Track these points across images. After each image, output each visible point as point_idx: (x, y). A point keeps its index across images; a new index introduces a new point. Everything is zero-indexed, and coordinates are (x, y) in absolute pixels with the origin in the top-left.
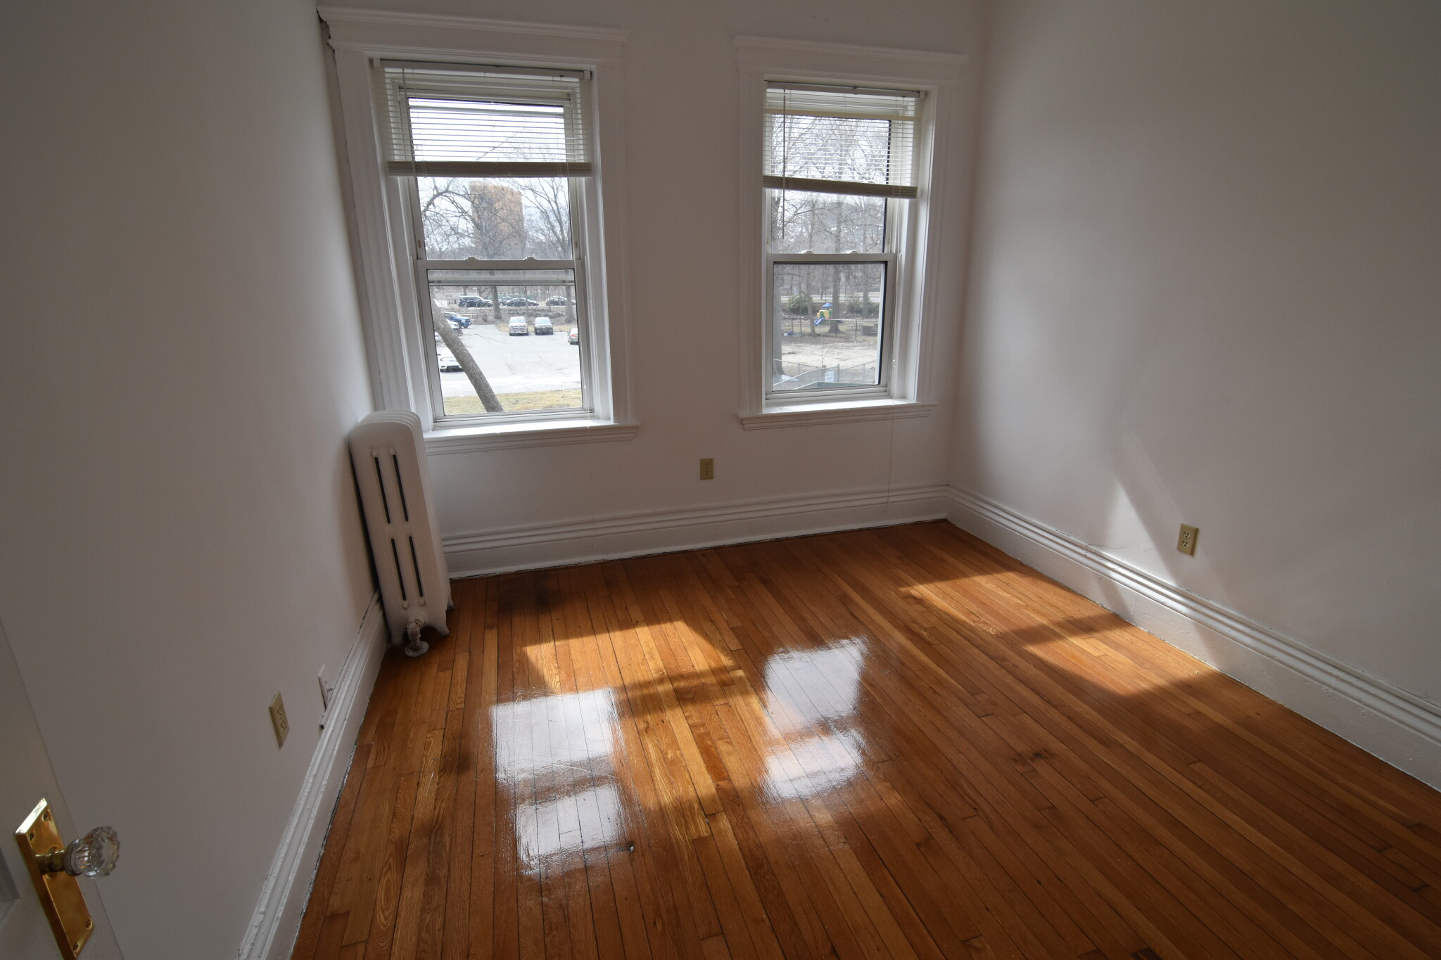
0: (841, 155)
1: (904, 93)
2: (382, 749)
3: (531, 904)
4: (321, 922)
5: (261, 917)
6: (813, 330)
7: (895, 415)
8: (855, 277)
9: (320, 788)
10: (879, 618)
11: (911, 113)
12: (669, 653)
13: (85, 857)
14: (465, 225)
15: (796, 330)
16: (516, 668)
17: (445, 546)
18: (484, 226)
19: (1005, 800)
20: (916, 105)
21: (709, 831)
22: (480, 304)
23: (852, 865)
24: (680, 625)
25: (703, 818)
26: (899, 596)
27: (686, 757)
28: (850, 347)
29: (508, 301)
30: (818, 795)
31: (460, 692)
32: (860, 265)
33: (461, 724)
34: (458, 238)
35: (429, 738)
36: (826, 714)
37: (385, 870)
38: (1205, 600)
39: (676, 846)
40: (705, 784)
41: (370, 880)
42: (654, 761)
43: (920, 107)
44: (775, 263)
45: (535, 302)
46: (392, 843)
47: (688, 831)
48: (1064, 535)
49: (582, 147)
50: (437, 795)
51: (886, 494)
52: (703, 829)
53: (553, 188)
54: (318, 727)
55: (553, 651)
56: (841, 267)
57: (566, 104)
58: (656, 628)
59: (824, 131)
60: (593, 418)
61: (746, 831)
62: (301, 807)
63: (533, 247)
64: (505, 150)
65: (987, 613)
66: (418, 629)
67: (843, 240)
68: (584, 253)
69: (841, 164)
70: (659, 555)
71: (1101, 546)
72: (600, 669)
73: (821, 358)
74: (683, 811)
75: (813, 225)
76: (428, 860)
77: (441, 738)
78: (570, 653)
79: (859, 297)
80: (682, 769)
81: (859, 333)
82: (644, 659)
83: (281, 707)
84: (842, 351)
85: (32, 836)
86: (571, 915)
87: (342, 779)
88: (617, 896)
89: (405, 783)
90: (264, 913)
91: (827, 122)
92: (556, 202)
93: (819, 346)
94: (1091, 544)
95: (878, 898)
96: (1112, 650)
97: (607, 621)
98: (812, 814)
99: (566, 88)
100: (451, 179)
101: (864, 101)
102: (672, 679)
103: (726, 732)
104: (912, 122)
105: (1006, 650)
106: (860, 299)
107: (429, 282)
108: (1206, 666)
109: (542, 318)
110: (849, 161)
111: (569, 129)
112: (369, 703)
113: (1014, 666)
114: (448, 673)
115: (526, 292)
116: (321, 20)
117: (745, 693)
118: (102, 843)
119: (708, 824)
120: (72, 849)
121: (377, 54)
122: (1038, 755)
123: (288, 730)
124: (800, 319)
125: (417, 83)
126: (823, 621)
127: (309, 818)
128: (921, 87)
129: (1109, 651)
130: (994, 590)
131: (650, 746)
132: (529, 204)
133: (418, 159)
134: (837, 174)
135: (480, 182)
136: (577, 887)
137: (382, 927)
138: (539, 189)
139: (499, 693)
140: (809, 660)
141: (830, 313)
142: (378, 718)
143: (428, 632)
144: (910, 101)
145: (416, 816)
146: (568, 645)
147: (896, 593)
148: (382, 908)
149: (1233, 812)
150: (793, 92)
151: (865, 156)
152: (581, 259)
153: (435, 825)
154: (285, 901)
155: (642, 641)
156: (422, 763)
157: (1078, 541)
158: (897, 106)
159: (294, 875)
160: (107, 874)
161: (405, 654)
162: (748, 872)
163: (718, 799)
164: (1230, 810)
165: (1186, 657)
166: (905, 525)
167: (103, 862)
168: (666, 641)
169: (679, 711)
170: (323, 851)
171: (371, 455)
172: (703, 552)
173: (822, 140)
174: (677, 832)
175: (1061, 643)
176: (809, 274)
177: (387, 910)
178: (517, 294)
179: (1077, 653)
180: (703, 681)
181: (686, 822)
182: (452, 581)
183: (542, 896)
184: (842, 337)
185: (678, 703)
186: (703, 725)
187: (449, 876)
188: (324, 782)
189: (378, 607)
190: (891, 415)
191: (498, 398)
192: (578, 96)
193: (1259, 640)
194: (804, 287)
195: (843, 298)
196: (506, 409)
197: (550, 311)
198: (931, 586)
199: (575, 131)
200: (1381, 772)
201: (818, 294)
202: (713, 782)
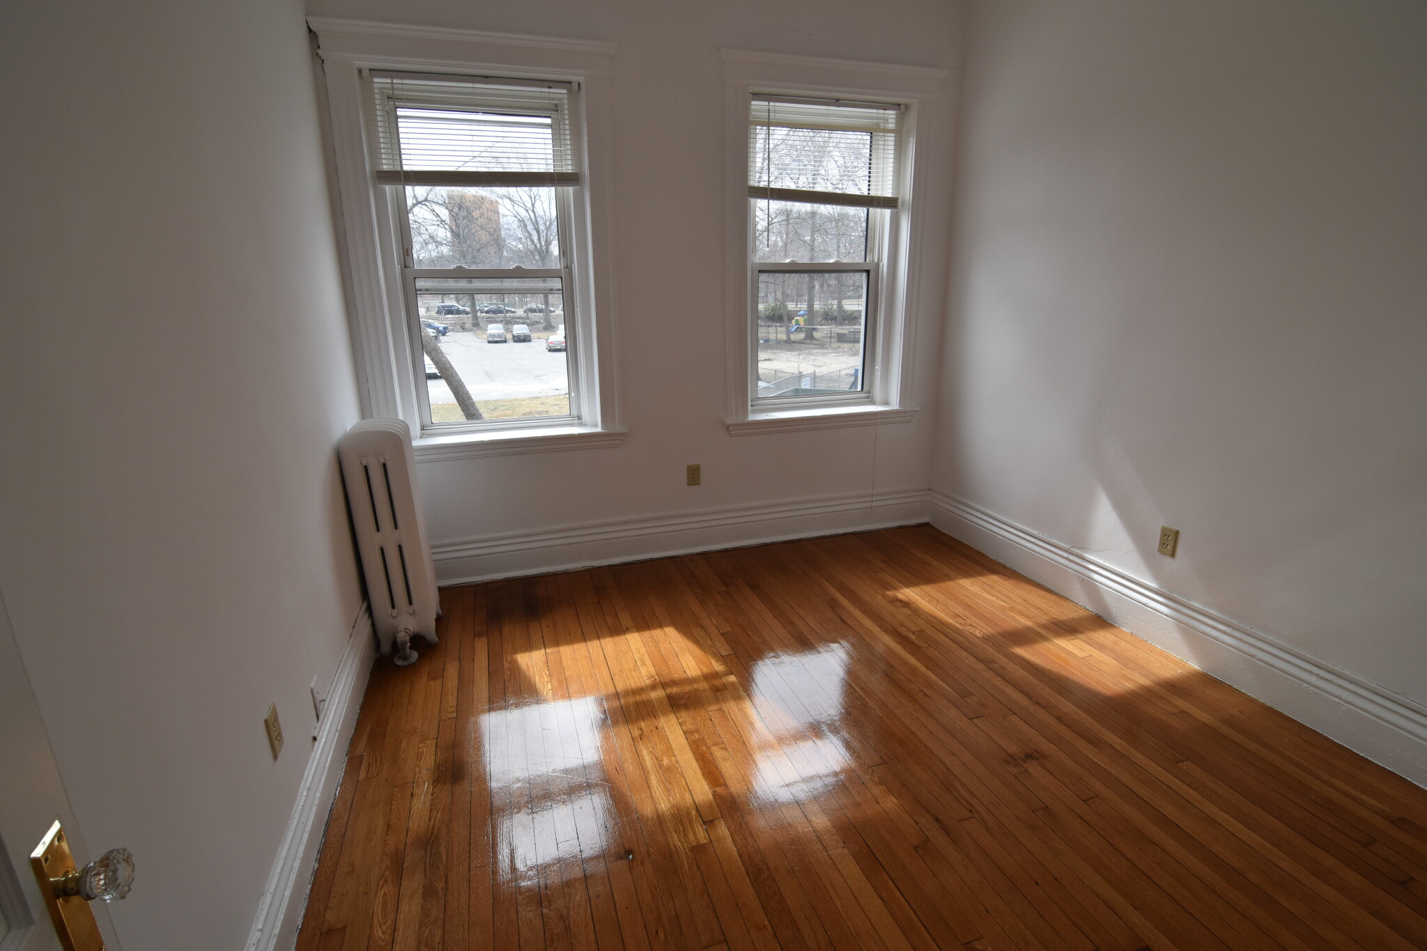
0: (814, 166)
1: (885, 106)
2: (374, 760)
3: (530, 915)
4: (318, 938)
5: (258, 934)
6: (789, 337)
7: (879, 421)
8: (829, 285)
9: (313, 800)
10: (868, 622)
11: (892, 126)
12: (660, 659)
13: (100, 880)
14: (443, 234)
15: (772, 337)
16: (507, 676)
17: (433, 553)
18: (461, 234)
19: (999, 802)
20: (897, 117)
21: (708, 838)
22: (458, 312)
23: (851, 870)
24: (671, 631)
25: (701, 825)
26: (886, 599)
27: (681, 763)
28: (825, 353)
29: (486, 309)
30: (815, 799)
31: (452, 701)
32: (833, 274)
33: (453, 734)
34: (437, 247)
35: (421, 748)
36: (818, 718)
37: (381, 883)
38: (1186, 600)
39: (675, 853)
40: (702, 791)
41: (366, 893)
42: (650, 769)
43: (900, 120)
44: (760, 271)
45: (513, 310)
46: (387, 855)
47: (686, 839)
48: (1046, 538)
49: (569, 157)
50: (431, 805)
51: (870, 499)
52: (701, 835)
53: (531, 198)
54: (311, 739)
55: (544, 659)
56: (815, 276)
57: (554, 115)
58: (647, 634)
59: (798, 142)
60: (580, 425)
61: (744, 837)
62: (295, 821)
63: (510, 255)
64: (483, 160)
65: (972, 615)
66: (408, 638)
67: (817, 249)
68: (572, 262)
69: (814, 175)
70: (646, 561)
71: (1083, 549)
72: (592, 676)
73: (797, 364)
74: (681, 818)
75: (787, 234)
76: (425, 872)
77: (434, 748)
78: (561, 661)
79: (833, 305)
80: (678, 776)
81: (833, 340)
82: (636, 665)
83: (276, 719)
84: (817, 358)
85: (46, 859)
86: (572, 926)
87: (334, 791)
88: (618, 906)
89: (399, 795)
90: (261, 930)
91: (801, 134)
92: (533, 211)
93: (795, 353)
94: (1073, 547)
95: (879, 902)
96: (1096, 651)
97: (597, 628)
98: (810, 819)
99: (554, 99)
100: (429, 188)
101: (846, 113)
102: (664, 685)
103: (721, 738)
104: (893, 135)
105: (994, 652)
106: (834, 307)
107: (416, 290)
108: (1189, 666)
109: (520, 325)
110: (822, 172)
111: (557, 140)
112: (359, 714)
113: (1002, 667)
114: (439, 682)
115: (503, 300)
116: (310, 30)
117: (738, 698)
118: (118, 865)
119: (706, 830)
120: (87, 872)
121: (366, 64)
122: (1029, 756)
123: (283, 742)
124: (776, 326)
125: (405, 93)
126: (812, 626)
127: (304, 832)
128: (902, 101)
129: (1093, 652)
130: (979, 592)
131: (645, 753)
132: (507, 213)
133: (406, 168)
134: (811, 185)
135: (459, 191)
136: (577, 897)
137: (380, 942)
138: (516, 198)
139: (491, 701)
140: (800, 665)
141: (805, 321)
142: (368, 729)
143: (418, 641)
144: (891, 114)
145: (410, 828)
146: (559, 652)
147: (883, 597)
148: (379, 922)
149: (1222, 810)
150: (777, 104)
151: (838, 167)
152: (568, 268)
153: (431, 837)
154: (282, 917)
155: (633, 647)
156: (415, 773)
157: (1060, 543)
158: (878, 119)
159: (290, 890)
160: (123, 897)
161: (396, 665)
162: (748, 879)
163: (715, 805)
164: (1220, 808)
165: (1168, 657)
166: (888, 529)
167: (118, 885)
168: (657, 647)
169: (672, 718)
170: (317, 865)
171: (361, 463)
172: (691, 557)
173: (797, 151)
174: (675, 840)
175: (1046, 644)
176: (784, 282)
177: (385, 923)
178: (495, 302)
179: (1063, 655)
180: (695, 686)
181: (684, 828)
182: (441, 589)
183: (542, 907)
184: (818, 344)
185: (671, 709)
186: (697, 731)
187: (447, 888)
188: (318, 795)
189: (367, 616)
190: (874, 421)
191: (477, 405)
192: (566, 107)
193: (1241, 640)
194: (779, 295)
195: (817, 306)
196: (485, 416)
197: (527, 318)
198: (917, 589)
199: (562, 141)
200: (1362, 768)
201: (793, 302)
202: (710, 788)
